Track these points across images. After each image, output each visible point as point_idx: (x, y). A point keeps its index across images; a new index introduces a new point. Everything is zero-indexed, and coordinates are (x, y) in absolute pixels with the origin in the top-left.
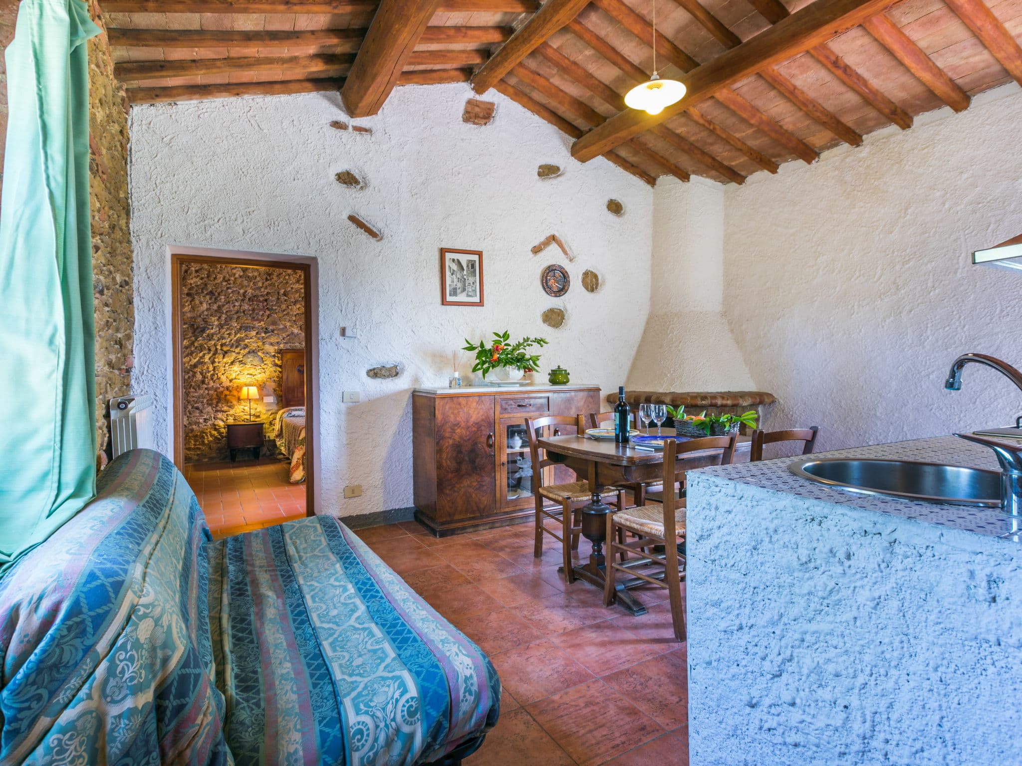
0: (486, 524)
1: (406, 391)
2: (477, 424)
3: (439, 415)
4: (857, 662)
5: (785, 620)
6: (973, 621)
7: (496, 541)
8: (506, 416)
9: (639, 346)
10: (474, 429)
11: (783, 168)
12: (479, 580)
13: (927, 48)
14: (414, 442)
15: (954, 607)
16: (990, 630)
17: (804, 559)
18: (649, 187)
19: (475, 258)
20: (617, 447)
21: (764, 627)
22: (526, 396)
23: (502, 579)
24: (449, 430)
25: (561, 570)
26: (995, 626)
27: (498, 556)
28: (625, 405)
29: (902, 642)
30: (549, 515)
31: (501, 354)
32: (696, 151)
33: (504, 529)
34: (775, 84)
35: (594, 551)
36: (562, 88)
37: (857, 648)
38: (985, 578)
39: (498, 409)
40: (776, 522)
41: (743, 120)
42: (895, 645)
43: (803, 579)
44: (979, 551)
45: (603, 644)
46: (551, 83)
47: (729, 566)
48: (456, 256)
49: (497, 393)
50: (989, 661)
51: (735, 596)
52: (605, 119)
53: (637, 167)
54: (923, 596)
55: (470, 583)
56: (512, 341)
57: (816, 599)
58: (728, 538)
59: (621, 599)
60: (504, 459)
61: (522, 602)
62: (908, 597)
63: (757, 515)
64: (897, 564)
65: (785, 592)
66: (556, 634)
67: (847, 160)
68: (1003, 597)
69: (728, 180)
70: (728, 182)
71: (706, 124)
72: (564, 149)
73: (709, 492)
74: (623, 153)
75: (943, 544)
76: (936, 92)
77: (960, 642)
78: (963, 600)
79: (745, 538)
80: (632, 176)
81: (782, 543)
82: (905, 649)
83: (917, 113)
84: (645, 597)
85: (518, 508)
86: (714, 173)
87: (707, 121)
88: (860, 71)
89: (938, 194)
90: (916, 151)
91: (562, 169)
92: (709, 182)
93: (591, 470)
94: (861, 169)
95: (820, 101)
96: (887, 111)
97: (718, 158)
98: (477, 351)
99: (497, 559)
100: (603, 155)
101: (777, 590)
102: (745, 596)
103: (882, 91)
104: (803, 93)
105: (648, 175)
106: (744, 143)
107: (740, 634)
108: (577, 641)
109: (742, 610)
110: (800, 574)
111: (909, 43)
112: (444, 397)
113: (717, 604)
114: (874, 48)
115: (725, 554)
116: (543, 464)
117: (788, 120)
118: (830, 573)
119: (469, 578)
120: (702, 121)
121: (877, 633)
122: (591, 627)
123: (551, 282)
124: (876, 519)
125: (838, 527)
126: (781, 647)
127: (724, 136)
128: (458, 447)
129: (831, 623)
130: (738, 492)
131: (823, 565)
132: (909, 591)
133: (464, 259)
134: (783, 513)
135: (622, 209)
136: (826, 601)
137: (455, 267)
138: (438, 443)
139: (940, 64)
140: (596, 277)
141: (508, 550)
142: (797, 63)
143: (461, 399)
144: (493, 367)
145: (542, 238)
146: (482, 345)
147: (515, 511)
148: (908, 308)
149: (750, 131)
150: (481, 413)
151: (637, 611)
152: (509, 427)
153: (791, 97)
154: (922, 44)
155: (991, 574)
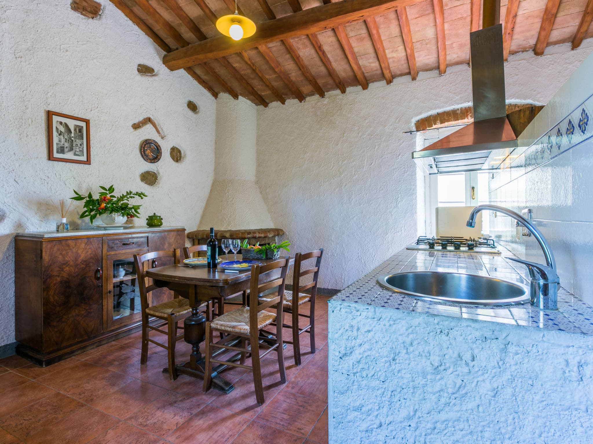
0: (92, 344)
1: (7, 236)
2: (85, 261)
3: (46, 256)
4: (479, 438)
5: (419, 414)
6: (569, 397)
7: (105, 357)
8: (113, 253)
9: (208, 200)
10: (83, 266)
11: (288, 102)
12: (92, 400)
13: (357, 52)
14: (16, 282)
15: (555, 388)
16: (582, 402)
17: (436, 364)
18: (213, 98)
19: (83, 124)
20: (209, 272)
21: (401, 422)
22: (130, 236)
23: (114, 393)
24: (57, 269)
25: (165, 371)
26: (585, 399)
27: (108, 371)
28: (214, 241)
29: (514, 418)
30: (153, 328)
31: (108, 203)
32: (244, 81)
33: (110, 344)
34: (290, 50)
35: (193, 351)
36: (158, 11)
37: (480, 429)
38: (577, 365)
39: (105, 248)
40: (411, 336)
41: (272, 69)
42: (509, 422)
43: (435, 380)
44: (571, 345)
45: (210, 428)
46: (149, 4)
47: (370, 375)
48: (64, 120)
49: (104, 235)
50: (578, 423)
51: (375, 401)
52: (188, 44)
53: (206, 83)
54: (530, 382)
55: (82, 406)
56: (117, 194)
57: (446, 395)
58: (369, 353)
59: (215, 383)
60: (110, 287)
61: (136, 410)
62: (519, 385)
63: (394, 332)
64: (510, 360)
65: (419, 392)
66: (171, 432)
67: (318, 104)
68: (588, 376)
69: (260, 103)
70: (259, 105)
71: (252, 65)
72: (157, 57)
73: (350, 316)
74: (198, 71)
75: (544, 342)
76: (358, 77)
77: (557, 412)
78: (561, 382)
79: (385, 352)
80: (203, 88)
81: (417, 353)
82: (516, 424)
83: (348, 87)
84: (231, 376)
85: (122, 325)
86: (252, 97)
87: (252, 63)
88: (329, 56)
89: (356, 128)
90: (347, 105)
91: (156, 71)
92: (249, 102)
93: (192, 291)
94: (324, 110)
95: (310, 68)
96: (337, 81)
97: (255, 89)
98: (84, 201)
99: (107, 375)
100: (185, 69)
101: (411, 391)
102: (384, 399)
103: (336, 70)
104: (302, 60)
105: (214, 91)
106: (270, 83)
107: (379, 430)
108: (190, 433)
109: (381, 410)
110: (433, 377)
111: (351, 47)
112: (51, 240)
113: (359, 409)
114: (336, 45)
115: (366, 367)
116: (149, 289)
117: (293, 74)
118: (457, 373)
119: (80, 401)
120: (249, 63)
121: (495, 415)
122: (197, 415)
123: (148, 152)
124: (494, 328)
125: (464, 336)
126: (416, 436)
127: (260, 75)
128: (66, 284)
129: (458, 411)
130: (378, 314)
131: (452, 367)
132: (520, 380)
133: (72, 124)
134: (417, 328)
135: (197, 109)
136: (455, 395)
137: (62, 129)
138: (44, 282)
139: (360, 63)
140: (180, 152)
141: (116, 363)
142: (302, 42)
143: (70, 242)
144: (100, 214)
145: (141, 119)
146: (90, 196)
147: (119, 328)
148: (344, 184)
149: (274, 76)
150: (90, 252)
151: (228, 390)
152: (115, 261)
153: (297, 61)
154: (356, 50)
155: (581, 361)
